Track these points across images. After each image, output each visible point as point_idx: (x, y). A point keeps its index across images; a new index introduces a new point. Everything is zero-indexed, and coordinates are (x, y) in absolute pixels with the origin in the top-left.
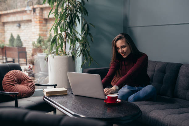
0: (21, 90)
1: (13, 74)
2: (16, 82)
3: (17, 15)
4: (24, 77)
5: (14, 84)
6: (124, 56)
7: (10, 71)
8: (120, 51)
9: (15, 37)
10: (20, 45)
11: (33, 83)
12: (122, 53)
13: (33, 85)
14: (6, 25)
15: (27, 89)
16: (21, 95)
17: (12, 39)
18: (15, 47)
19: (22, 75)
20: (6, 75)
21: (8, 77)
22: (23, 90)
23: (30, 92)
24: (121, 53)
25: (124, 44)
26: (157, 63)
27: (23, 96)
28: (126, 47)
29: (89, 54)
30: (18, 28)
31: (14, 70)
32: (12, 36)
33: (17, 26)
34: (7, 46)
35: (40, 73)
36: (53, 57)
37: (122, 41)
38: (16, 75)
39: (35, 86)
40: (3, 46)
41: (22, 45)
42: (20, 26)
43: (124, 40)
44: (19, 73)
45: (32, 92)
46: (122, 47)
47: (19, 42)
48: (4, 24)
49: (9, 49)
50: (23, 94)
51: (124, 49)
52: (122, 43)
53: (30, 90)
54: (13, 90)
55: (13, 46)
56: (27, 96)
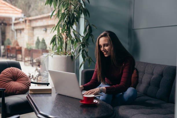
0: (15, 87)
1: (10, 72)
2: (11, 78)
3: (44, 20)
4: (20, 75)
5: (9, 81)
6: (106, 54)
7: (7, 68)
8: (102, 49)
9: (41, 40)
10: (44, 47)
11: (29, 81)
12: (105, 52)
13: (29, 83)
14: (35, 30)
15: (21, 86)
16: (15, 92)
17: (38, 42)
18: (40, 49)
19: (19, 72)
20: (3, 72)
21: (4, 74)
22: (17, 87)
23: (24, 89)
24: (103, 51)
25: (106, 43)
26: (155, 66)
27: (17, 93)
28: (109, 46)
29: (87, 55)
30: (44, 32)
31: (12, 67)
32: (38, 39)
33: (44, 30)
34: (34, 48)
35: (45, 73)
36: (52, 56)
37: (105, 39)
38: (12, 72)
39: (31, 84)
40: (30, 48)
41: (46, 48)
42: (46, 31)
43: (107, 38)
44: (15, 70)
45: (26, 90)
46: (104, 45)
47: (43, 44)
48: (33, 28)
49: (35, 51)
50: (16, 91)
51: (106, 48)
52: (105, 40)
53: (24, 88)
54: (6, 86)
55: (38, 48)
56: (20, 93)
